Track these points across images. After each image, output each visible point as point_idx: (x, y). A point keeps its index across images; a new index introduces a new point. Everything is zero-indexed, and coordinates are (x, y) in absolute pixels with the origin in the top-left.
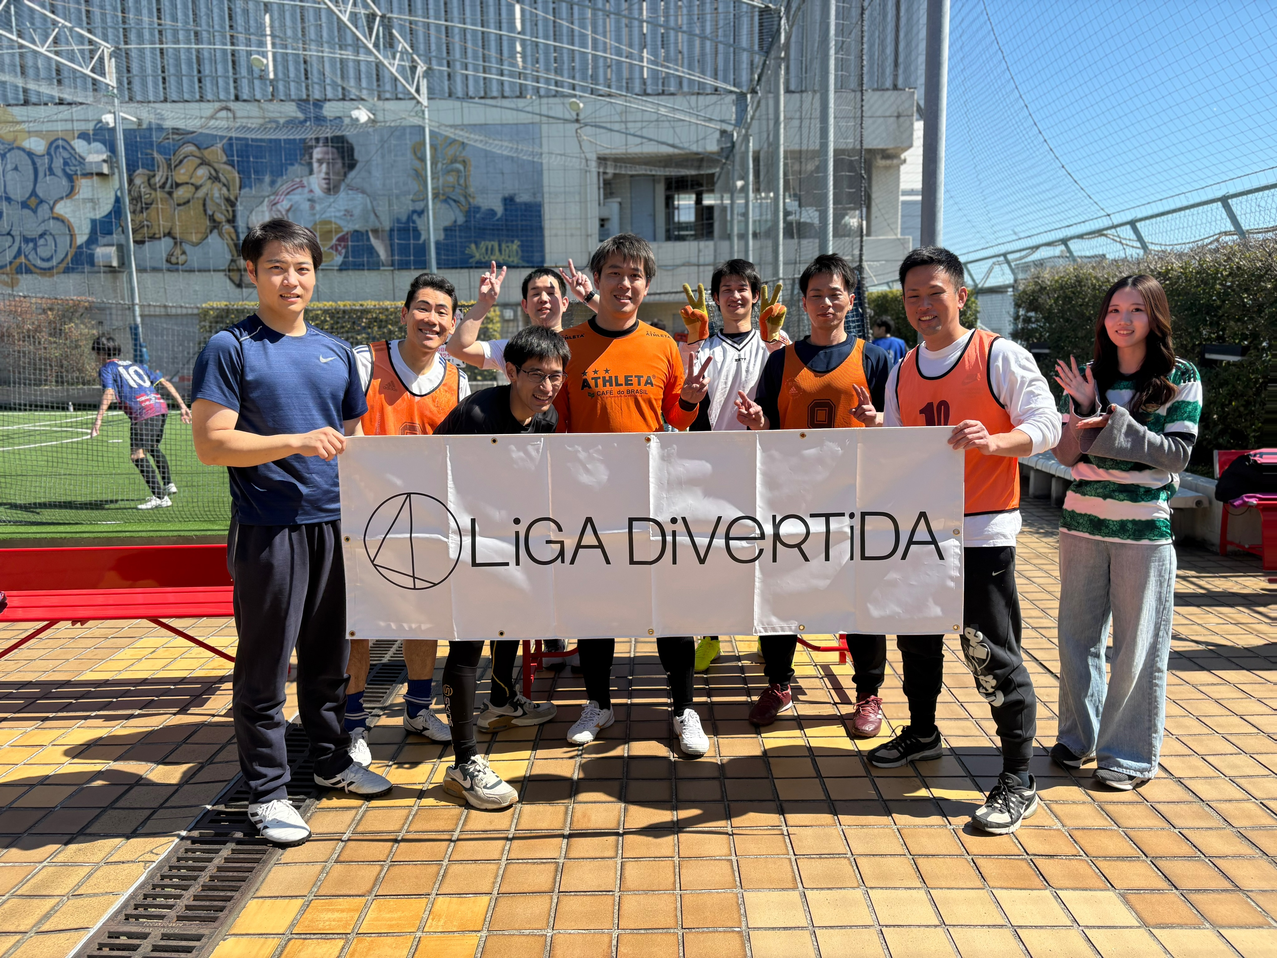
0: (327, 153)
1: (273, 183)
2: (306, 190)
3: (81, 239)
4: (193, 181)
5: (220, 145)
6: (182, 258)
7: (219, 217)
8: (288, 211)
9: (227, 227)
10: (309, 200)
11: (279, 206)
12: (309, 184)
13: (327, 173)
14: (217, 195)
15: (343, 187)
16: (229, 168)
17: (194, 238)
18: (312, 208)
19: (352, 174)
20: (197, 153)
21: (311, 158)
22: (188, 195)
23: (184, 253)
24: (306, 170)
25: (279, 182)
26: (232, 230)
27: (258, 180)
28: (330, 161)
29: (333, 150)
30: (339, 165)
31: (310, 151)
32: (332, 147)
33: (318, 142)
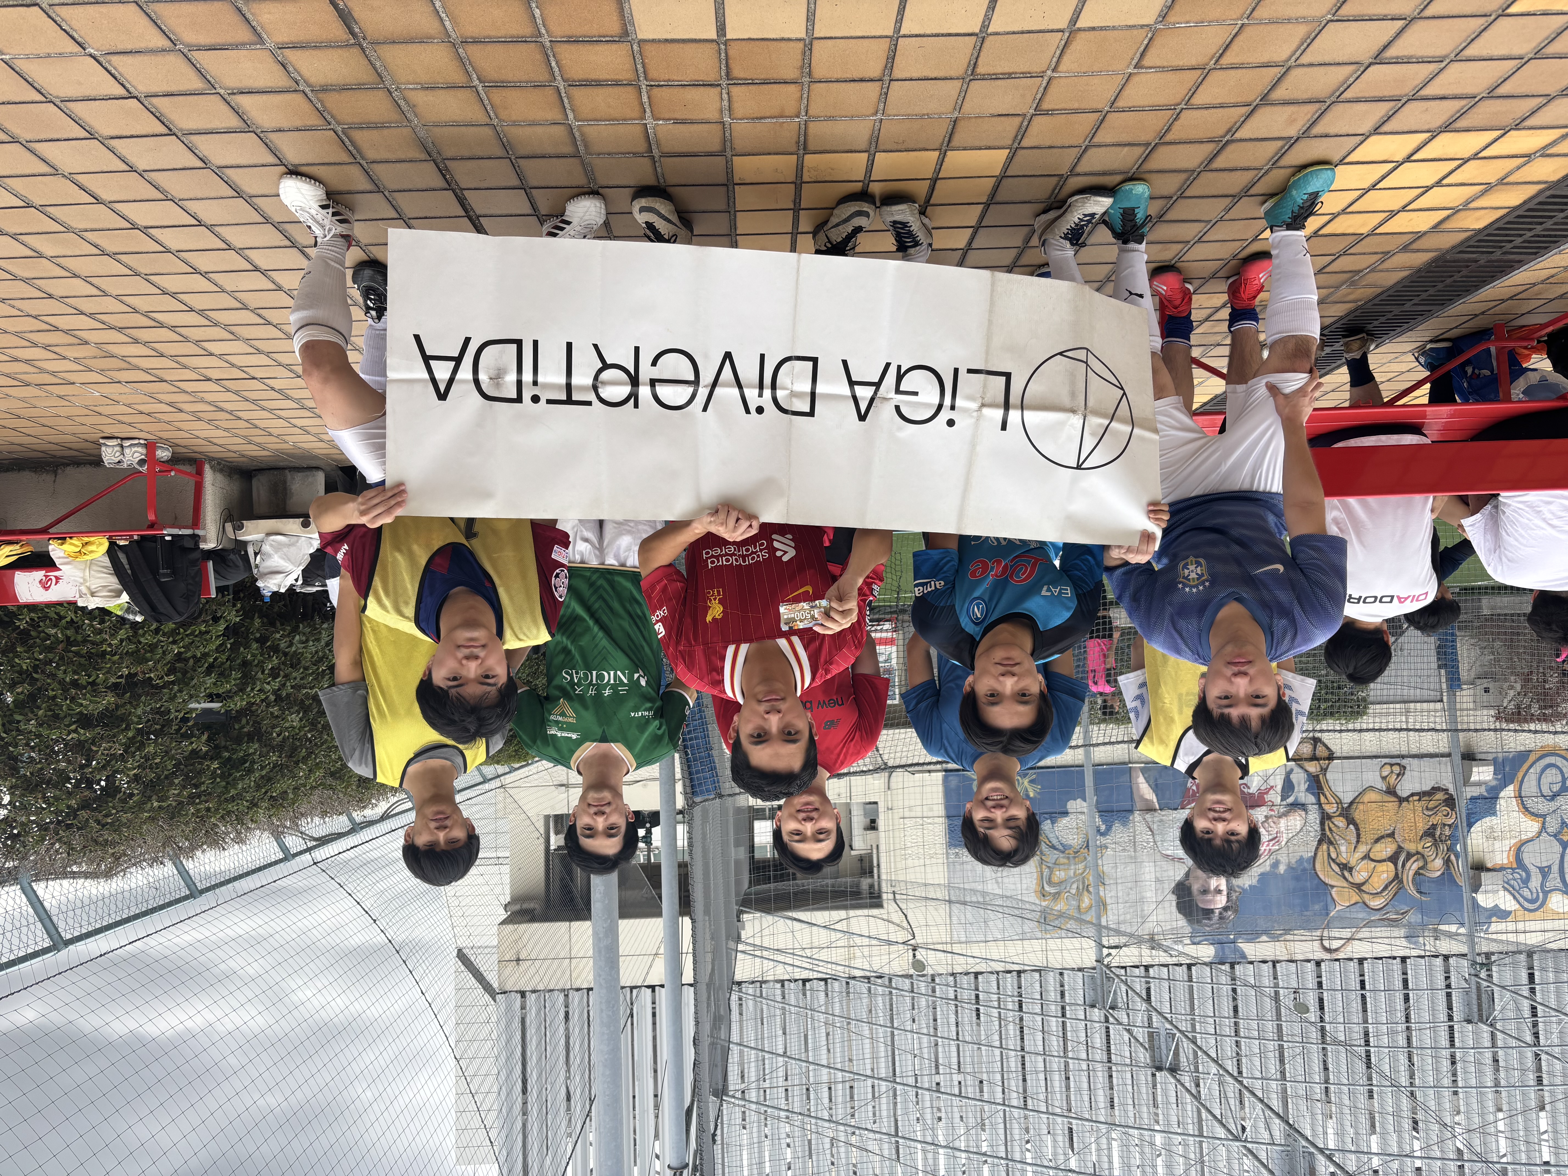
0: (1210, 901)
1: (1276, 865)
3: (1509, 791)
4: (1373, 864)
5: (1338, 908)
6: (1386, 771)
7: (1341, 822)
9: (1331, 809)
14: (1343, 849)
16: (1328, 881)
17: (1371, 796)
20: (1367, 897)
21: (1229, 896)
23: (1384, 778)
26: (1325, 807)
27: (1293, 868)
28: (1205, 892)
29: (1201, 905)
30: (1196, 887)
31: (1229, 904)
32: (1203, 909)
33: (1220, 913)
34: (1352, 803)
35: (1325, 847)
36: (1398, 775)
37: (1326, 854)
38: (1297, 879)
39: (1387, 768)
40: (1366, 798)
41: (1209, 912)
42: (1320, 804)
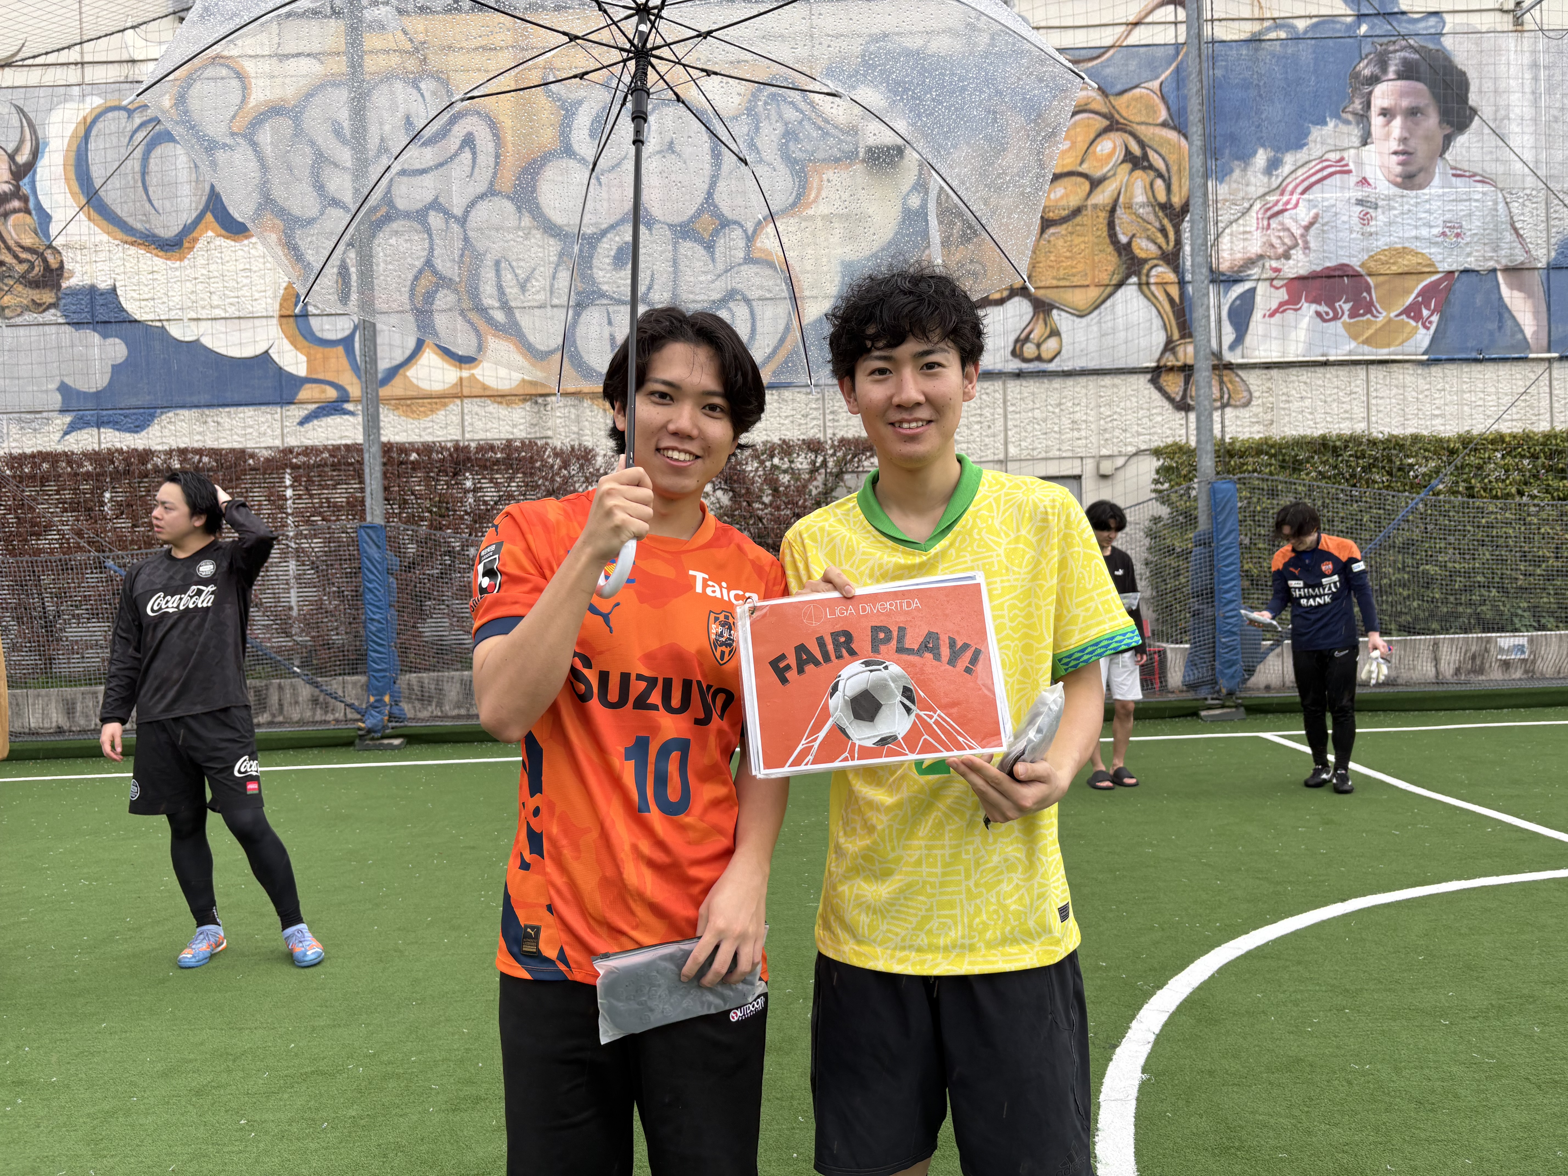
0: (1403, 94)
1: (1273, 165)
2: (1353, 179)
4: (1085, 168)
5: (1155, 84)
6: (1051, 345)
7: (1144, 248)
8: (1307, 228)
9: (1162, 272)
10: (1360, 202)
11: (1286, 218)
12: (1360, 164)
13: (1403, 140)
14: (1140, 197)
15: (1439, 168)
16: (1172, 135)
17: (1081, 298)
18: (1365, 219)
19: (1461, 140)
20: (1098, 103)
21: (1368, 105)
22: (1074, 202)
23: (1055, 333)
24: (1354, 133)
25: (1290, 160)
26: (1172, 277)
27: (1238, 158)
28: (1413, 113)
29: (1420, 86)
30: (1432, 121)
31: (1367, 89)
32: (1418, 79)
33: (1385, 70)
34: (1120, 285)
35: (1177, 200)
36: (1027, 339)
37: (1175, 187)
38: (1233, 138)
39: (1045, 355)
40: (1094, 293)
41: (1408, 72)
42: (1182, 283)
